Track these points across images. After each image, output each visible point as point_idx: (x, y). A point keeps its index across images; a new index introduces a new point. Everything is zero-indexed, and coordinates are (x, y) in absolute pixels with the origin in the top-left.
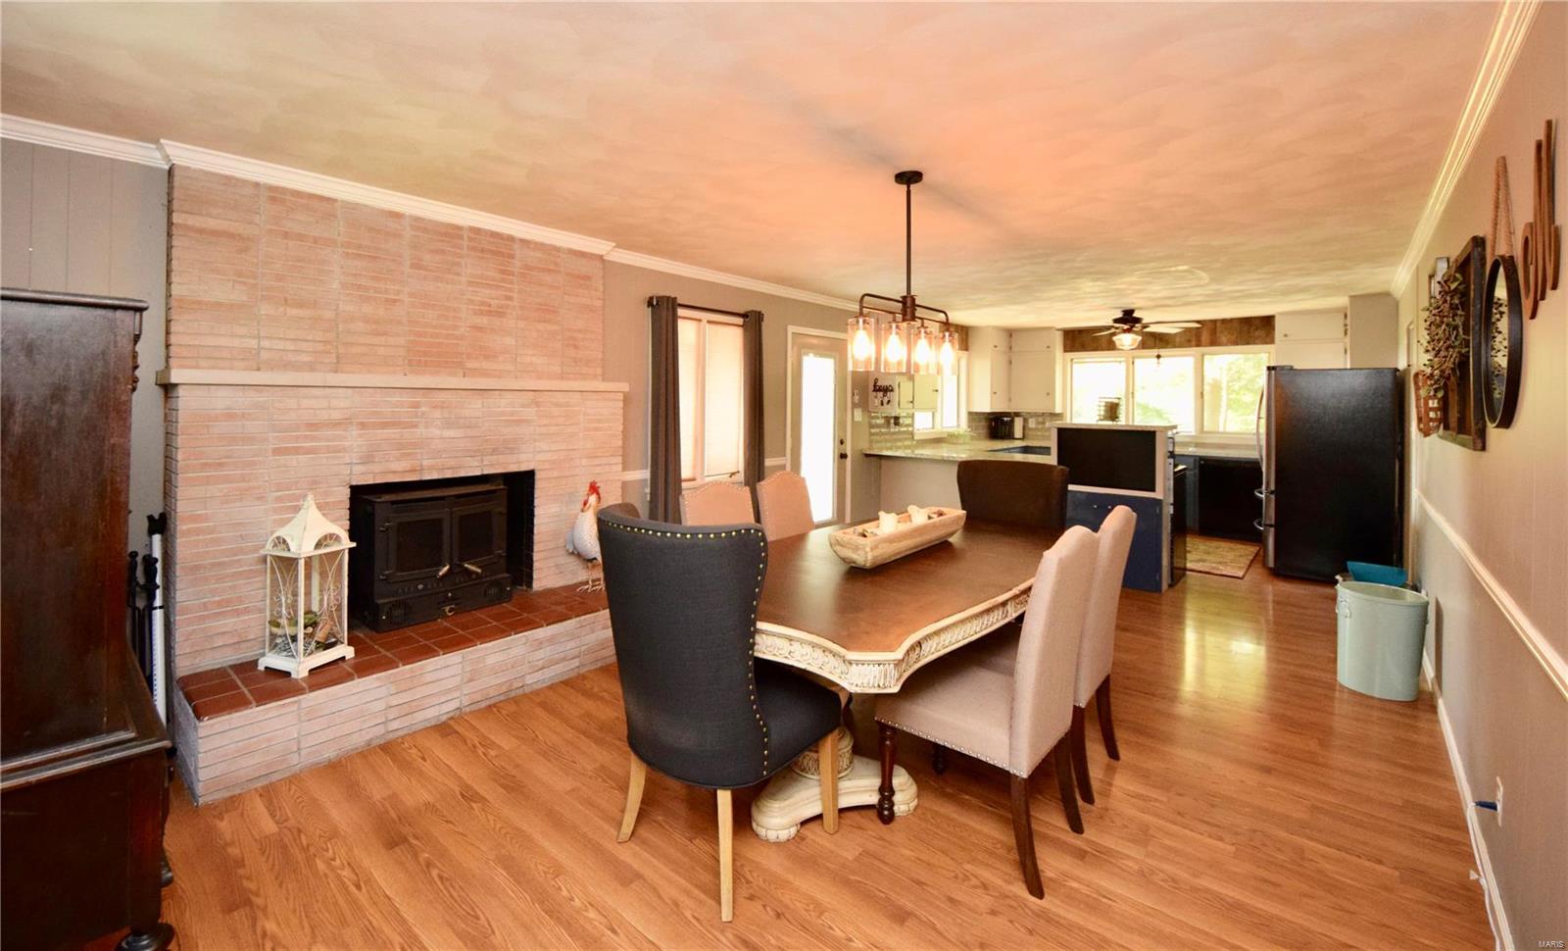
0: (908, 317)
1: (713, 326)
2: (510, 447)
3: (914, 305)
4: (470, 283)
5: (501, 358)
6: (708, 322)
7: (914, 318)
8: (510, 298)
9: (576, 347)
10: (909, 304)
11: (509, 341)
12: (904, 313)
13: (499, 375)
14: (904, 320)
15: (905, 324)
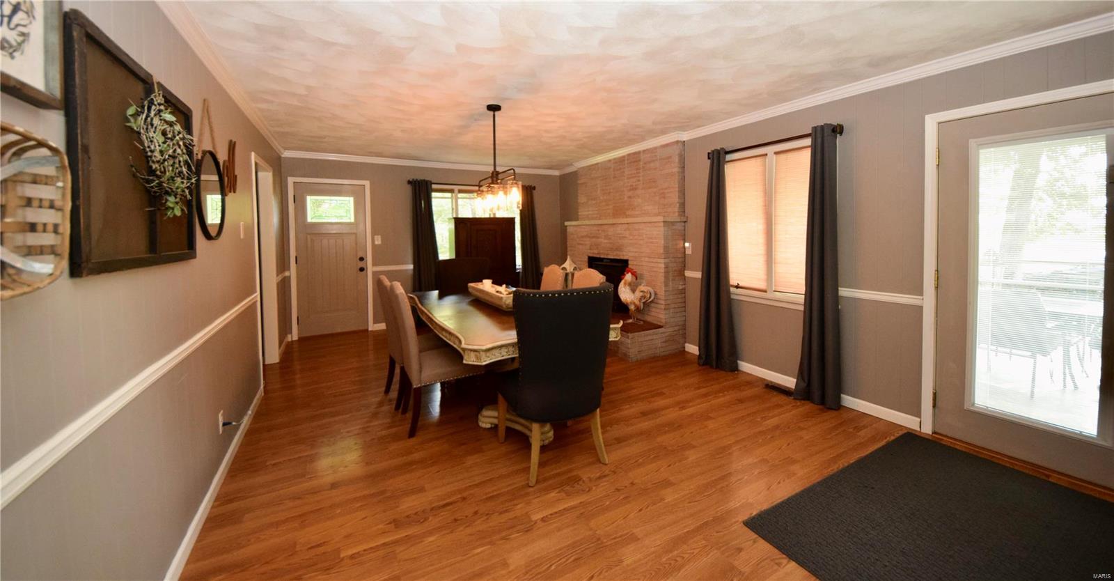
1: (783, 156)
2: (619, 249)
4: (628, 178)
5: (637, 209)
6: (776, 153)
8: (639, 181)
9: (664, 198)
11: (640, 200)
13: (636, 216)
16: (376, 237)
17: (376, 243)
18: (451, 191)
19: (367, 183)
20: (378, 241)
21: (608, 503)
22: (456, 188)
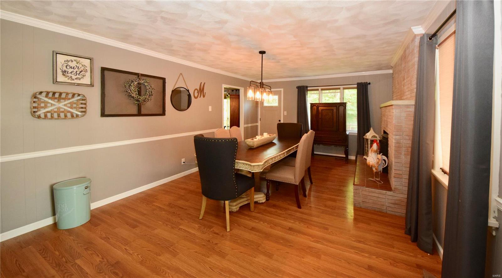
0: (262, 87)
3: (263, 84)
7: (263, 88)
10: (262, 84)
12: (261, 86)
14: (261, 88)
15: (261, 89)
16: (285, 112)
17: (285, 114)
18: (318, 90)
19: (282, 90)
20: (286, 113)
21: (197, 241)
22: (320, 88)
